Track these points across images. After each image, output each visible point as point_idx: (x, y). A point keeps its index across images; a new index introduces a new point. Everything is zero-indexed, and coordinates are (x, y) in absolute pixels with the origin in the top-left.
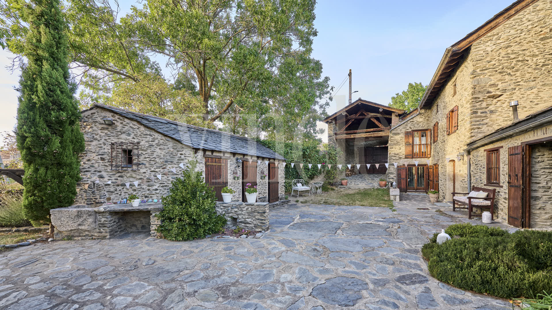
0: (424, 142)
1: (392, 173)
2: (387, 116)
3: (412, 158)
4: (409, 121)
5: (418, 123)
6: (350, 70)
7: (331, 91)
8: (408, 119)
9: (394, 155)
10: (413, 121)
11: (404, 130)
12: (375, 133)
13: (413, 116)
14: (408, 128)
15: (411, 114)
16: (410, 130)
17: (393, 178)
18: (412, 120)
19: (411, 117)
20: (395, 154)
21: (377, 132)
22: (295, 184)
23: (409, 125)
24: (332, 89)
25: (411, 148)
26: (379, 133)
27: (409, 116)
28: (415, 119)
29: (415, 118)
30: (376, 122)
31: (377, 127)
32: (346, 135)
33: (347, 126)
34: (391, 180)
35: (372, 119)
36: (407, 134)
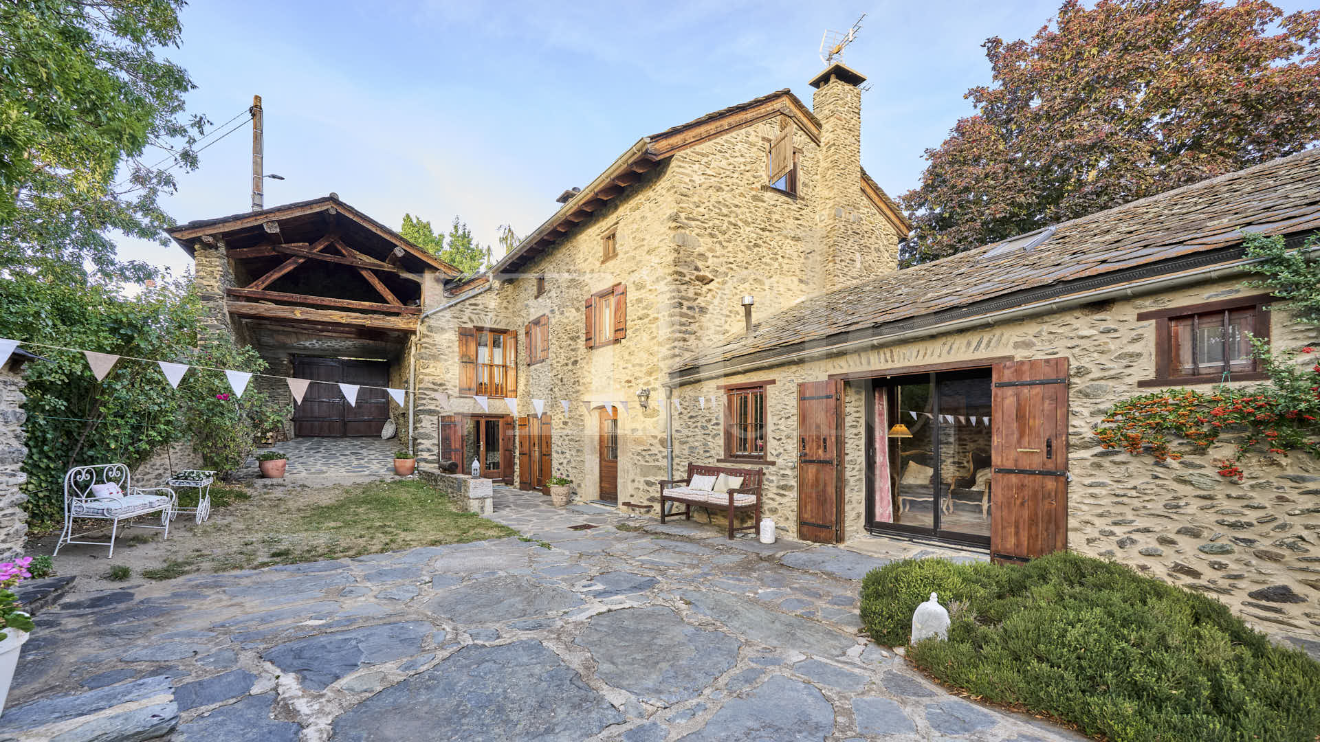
0: (498, 360)
1: (427, 437)
2: (410, 276)
4: (468, 302)
5: (488, 311)
6: (258, 99)
7: (194, 132)
8: (463, 296)
9: (432, 386)
10: (475, 305)
11: (455, 324)
12: (376, 316)
13: (477, 291)
14: (465, 319)
15: (473, 285)
16: (470, 325)
17: (429, 451)
18: (472, 301)
19: (471, 293)
20: (434, 384)
21: (382, 316)
22: (84, 487)
23: (467, 313)
24: (199, 123)
25: (473, 371)
26: (388, 318)
27: (467, 288)
28: (480, 300)
29: (479, 298)
30: (380, 287)
31: (381, 299)
32: (272, 305)
33: (276, 276)
34: (426, 455)
35: (364, 273)
36: (464, 334)
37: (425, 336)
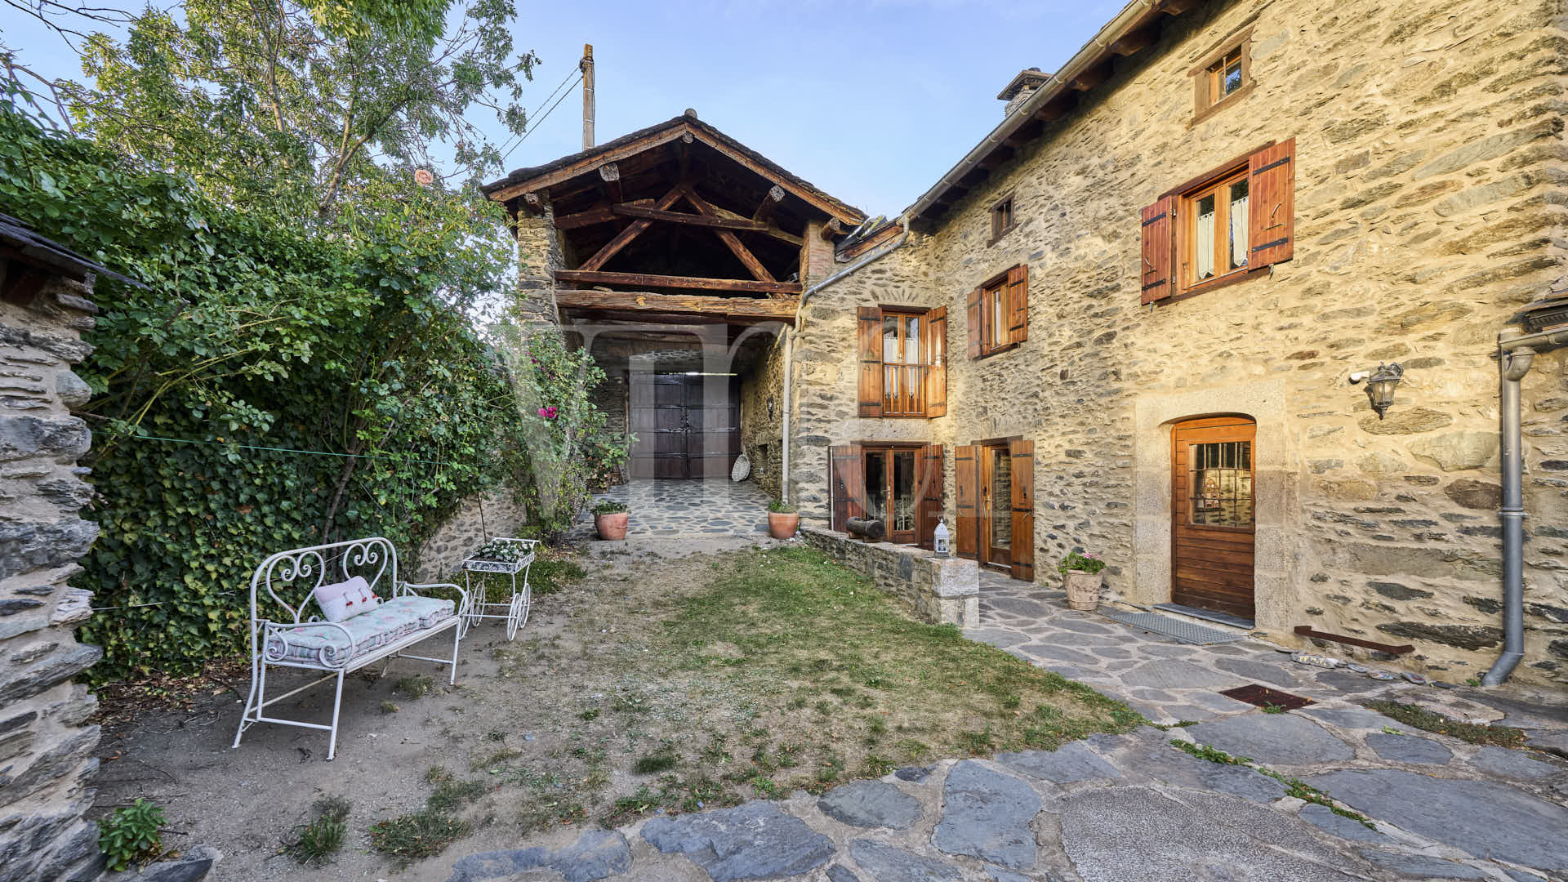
0: (912, 357)
1: (812, 478)
2: (786, 237)
3: (883, 416)
4: (870, 268)
5: (899, 280)
6: (589, 48)
7: (520, 77)
8: (864, 260)
9: (819, 401)
10: (881, 271)
11: (852, 303)
12: (740, 299)
13: (882, 250)
14: (866, 294)
15: (877, 241)
16: (873, 304)
17: (815, 499)
18: (876, 266)
19: (874, 254)
20: (822, 397)
21: (748, 300)
23: (869, 285)
24: (526, 63)
25: (878, 376)
26: (757, 301)
27: (868, 246)
28: (887, 263)
29: (886, 260)
30: (747, 257)
31: (748, 274)
32: (609, 292)
33: (614, 250)
34: (810, 507)
35: (724, 237)
36: (866, 318)
37: (809, 324)
